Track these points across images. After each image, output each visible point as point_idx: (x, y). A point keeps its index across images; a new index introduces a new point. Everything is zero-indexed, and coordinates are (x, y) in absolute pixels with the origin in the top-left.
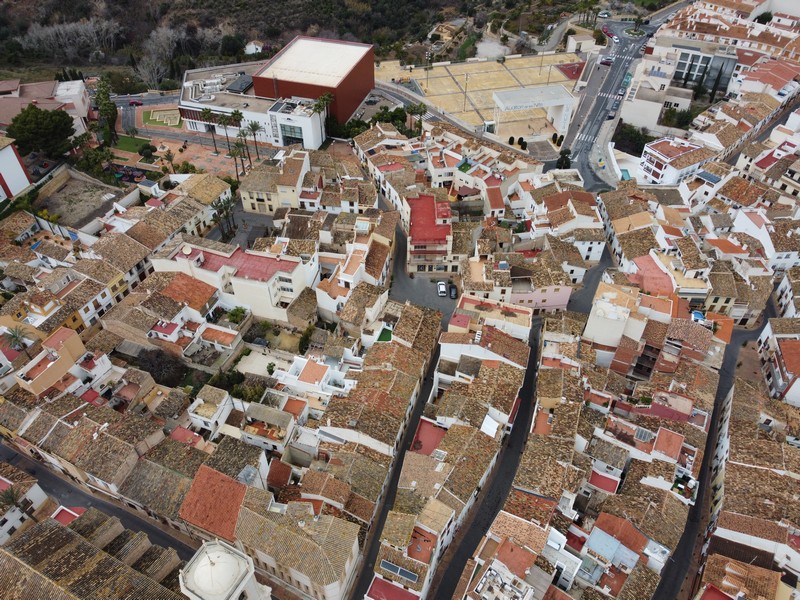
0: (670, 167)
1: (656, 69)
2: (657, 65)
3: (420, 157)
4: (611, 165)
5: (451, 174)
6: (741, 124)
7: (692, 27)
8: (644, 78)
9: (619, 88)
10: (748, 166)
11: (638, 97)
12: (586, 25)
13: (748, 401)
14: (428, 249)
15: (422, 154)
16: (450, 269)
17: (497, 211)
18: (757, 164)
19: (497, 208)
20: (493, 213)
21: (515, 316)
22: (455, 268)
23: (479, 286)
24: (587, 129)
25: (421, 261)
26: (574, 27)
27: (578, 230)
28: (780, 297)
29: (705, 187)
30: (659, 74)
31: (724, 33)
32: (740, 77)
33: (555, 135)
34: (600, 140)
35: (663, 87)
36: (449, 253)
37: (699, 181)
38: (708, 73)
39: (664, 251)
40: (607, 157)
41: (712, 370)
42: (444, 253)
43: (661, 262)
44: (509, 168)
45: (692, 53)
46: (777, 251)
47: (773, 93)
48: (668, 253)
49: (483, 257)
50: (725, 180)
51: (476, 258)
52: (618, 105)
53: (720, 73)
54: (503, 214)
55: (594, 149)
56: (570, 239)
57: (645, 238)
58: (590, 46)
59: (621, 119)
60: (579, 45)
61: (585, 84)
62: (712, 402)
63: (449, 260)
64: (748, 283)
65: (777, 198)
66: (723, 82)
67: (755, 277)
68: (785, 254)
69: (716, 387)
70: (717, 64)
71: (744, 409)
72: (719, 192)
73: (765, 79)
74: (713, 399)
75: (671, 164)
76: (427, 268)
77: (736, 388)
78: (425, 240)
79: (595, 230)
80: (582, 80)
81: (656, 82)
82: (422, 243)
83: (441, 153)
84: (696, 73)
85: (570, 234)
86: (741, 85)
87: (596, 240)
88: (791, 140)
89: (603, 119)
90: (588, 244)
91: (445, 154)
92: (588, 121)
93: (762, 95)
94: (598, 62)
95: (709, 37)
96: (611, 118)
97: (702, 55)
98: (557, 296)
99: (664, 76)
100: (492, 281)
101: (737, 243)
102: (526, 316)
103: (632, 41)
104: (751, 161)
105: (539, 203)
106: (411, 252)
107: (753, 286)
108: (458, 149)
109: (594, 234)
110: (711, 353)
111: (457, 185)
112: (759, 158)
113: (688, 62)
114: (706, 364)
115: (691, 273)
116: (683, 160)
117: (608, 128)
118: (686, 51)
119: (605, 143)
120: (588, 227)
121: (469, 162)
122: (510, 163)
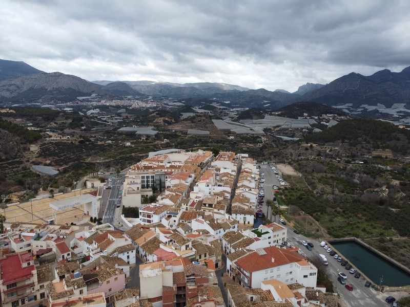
0: (154, 215)
1: (132, 182)
2: (132, 180)
3: (4, 242)
4: (126, 224)
5: (29, 245)
6: (177, 195)
7: (142, 168)
8: (128, 186)
9: (118, 196)
10: (187, 208)
11: (128, 194)
12: (94, 177)
13: (238, 292)
14: (18, 285)
15: (6, 240)
16: (39, 297)
17: (65, 255)
18: (190, 206)
19: (65, 252)
20: (63, 256)
21: (93, 301)
22: (42, 295)
23: (63, 295)
24: (108, 214)
25: (14, 298)
26: (88, 179)
27: (119, 248)
28: (226, 250)
29: (173, 219)
30: (134, 183)
31: (155, 168)
32: (169, 180)
33: (91, 218)
34: (116, 216)
35: (138, 188)
36: (36, 284)
37: (169, 217)
38: (156, 182)
39: (166, 243)
40: (123, 221)
41: (215, 286)
42: (32, 285)
43: (167, 249)
44: (68, 231)
45: (145, 175)
46: (215, 230)
47: (183, 182)
48: (169, 244)
49: (62, 277)
50: (180, 213)
51: (57, 279)
52: (120, 202)
53: (160, 180)
54: (70, 256)
55: (114, 220)
56: (115, 255)
57: (155, 242)
58: (98, 184)
59: (124, 206)
60: (93, 184)
61: (101, 197)
62: (223, 301)
63: (37, 290)
64: (210, 245)
65: (204, 213)
66: (163, 184)
67: (211, 242)
68: (218, 231)
69: (220, 293)
70: (158, 178)
71: (239, 296)
72: (180, 219)
73: (178, 178)
74: (223, 299)
75: (154, 213)
76: (20, 303)
77: (230, 290)
78: (15, 279)
79: (128, 245)
80: (99, 195)
81: (135, 187)
82: (13, 282)
83: (20, 236)
84: (150, 184)
85: (114, 252)
86: (170, 182)
87: (130, 250)
88: (198, 195)
89: (115, 208)
90: (126, 254)
91: (24, 236)
92: (107, 211)
93: (180, 184)
94: (105, 189)
95: (150, 171)
96: (118, 207)
97: (150, 175)
98: (117, 282)
99: (137, 183)
100: (72, 288)
101: (197, 233)
102: (101, 298)
103: (118, 180)
104: (187, 205)
105: (91, 243)
106: (4, 292)
107: (213, 246)
108: (32, 231)
109: (128, 247)
110: (210, 277)
111: (35, 250)
112: (190, 204)
113: (146, 180)
114: (210, 284)
115: (184, 247)
116: (159, 210)
117: (118, 211)
118: (143, 175)
119: (119, 216)
120: (123, 245)
121: (41, 235)
122: (68, 228)
